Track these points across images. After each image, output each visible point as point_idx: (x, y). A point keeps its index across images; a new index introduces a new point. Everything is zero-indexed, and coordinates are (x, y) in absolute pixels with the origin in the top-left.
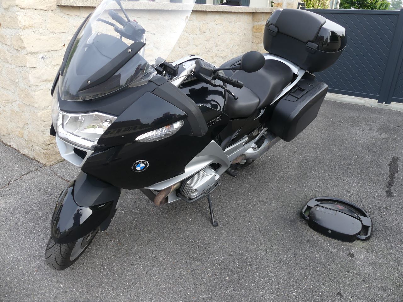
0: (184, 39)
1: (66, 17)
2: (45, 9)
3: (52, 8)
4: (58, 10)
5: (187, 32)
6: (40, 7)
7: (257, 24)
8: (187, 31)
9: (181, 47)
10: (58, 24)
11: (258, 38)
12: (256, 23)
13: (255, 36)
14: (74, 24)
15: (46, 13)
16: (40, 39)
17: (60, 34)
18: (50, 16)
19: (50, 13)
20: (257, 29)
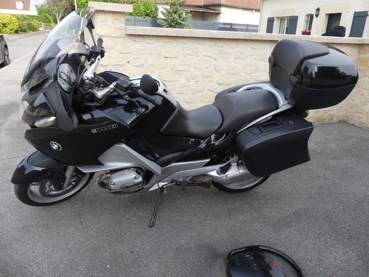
0: (252, 66)
1: (132, 42)
2: (117, 37)
3: (122, 36)
4: (127, 37)
5: (256, 60)
6: (114, 35)
7: (364, 57)
8: (256, 58)
9: (246, 72)
10: (126, 47)
11: (362, 71)
12: (362, 56)
13: (360, 69)
14: (138, 47)
15: (117, 39)
16: (110, 57)
17: (126, 54)
18: (120, 42)
19: (121, 39)
20: (362, 62)
